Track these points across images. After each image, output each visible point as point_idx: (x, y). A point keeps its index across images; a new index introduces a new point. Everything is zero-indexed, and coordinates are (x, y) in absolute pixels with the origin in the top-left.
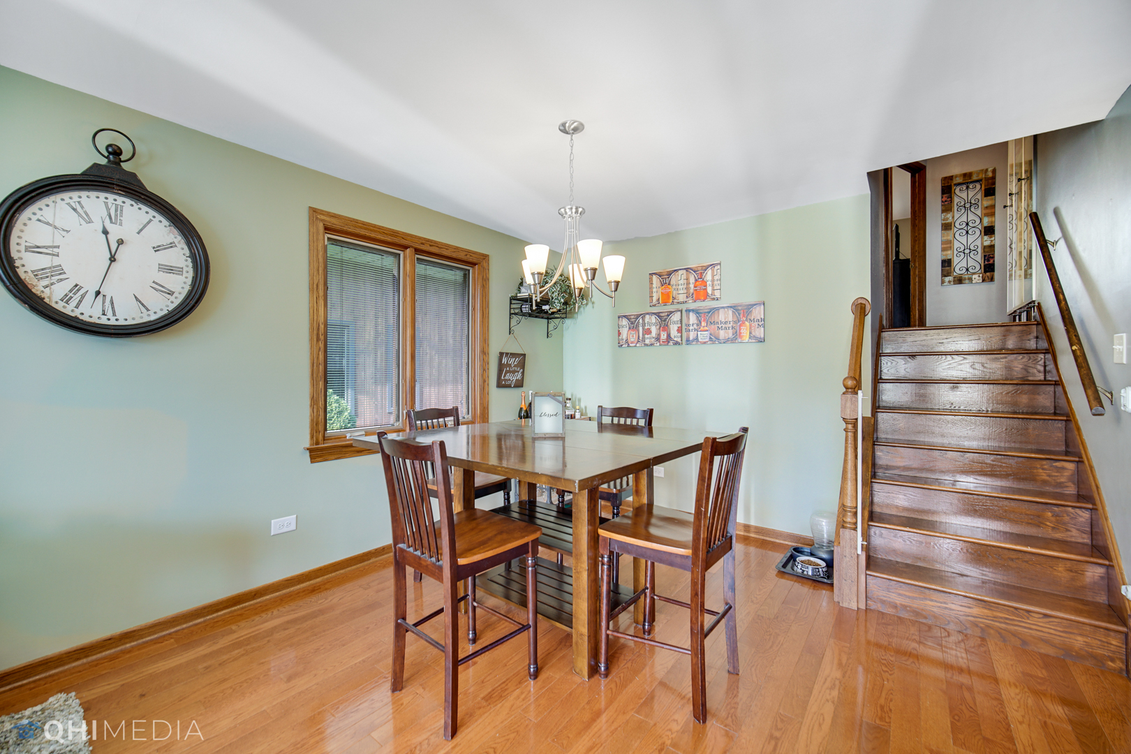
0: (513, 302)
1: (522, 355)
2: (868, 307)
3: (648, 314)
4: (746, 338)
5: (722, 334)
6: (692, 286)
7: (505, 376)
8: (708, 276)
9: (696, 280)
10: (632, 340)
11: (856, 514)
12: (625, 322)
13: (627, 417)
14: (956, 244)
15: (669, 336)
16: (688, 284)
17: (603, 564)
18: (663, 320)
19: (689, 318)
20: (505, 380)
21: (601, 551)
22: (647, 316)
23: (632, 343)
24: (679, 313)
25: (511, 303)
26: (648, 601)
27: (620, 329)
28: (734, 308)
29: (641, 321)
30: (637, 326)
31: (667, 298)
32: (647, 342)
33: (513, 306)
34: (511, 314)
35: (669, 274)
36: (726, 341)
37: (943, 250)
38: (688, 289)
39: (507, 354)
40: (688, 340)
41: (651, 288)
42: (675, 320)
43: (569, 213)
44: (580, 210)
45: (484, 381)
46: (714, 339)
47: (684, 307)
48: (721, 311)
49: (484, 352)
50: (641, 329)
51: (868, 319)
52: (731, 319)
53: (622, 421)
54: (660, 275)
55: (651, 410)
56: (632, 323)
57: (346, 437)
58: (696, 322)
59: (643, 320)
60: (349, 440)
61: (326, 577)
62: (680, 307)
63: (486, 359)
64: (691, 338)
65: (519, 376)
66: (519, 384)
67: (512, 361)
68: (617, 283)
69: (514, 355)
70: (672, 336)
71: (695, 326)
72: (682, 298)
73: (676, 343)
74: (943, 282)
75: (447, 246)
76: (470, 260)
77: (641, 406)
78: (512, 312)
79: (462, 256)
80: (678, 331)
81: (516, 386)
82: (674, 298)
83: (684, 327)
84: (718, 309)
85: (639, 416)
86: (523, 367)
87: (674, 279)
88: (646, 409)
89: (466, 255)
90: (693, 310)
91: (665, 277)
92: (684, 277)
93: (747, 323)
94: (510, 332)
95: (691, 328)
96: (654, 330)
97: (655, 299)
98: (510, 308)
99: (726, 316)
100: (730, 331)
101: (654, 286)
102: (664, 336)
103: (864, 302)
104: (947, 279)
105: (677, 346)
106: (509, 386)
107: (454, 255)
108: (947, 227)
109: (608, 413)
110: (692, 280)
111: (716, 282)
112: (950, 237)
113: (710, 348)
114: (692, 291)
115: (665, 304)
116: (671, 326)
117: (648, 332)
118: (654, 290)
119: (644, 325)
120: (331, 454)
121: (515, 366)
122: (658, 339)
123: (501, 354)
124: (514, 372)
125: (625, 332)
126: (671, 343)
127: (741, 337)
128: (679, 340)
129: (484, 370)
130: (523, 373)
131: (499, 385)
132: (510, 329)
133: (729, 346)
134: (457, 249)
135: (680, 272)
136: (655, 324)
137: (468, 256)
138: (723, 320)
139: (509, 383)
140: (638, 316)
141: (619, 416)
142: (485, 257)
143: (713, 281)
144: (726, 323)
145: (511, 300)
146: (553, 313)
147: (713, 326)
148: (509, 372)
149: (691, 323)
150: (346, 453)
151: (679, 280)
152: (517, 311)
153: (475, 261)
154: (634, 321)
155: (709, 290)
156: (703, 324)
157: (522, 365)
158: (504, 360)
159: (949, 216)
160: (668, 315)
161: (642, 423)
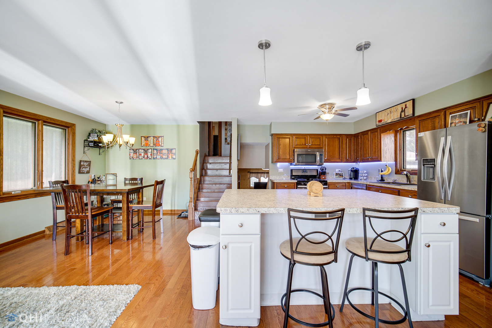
0: (85, 142)
1: (89, 161)
2: (199, 152)
3: (140, 149)
4: (171, 158)
5: (164, 157)
6: (155, 142)
7: (82, 169)
8: (160, 139)
9: (156, 140)
10: (135, 157)
11: (192, 199)
12: (132, 151)
13: (134, 181)
14: (228, 135)
15: (148, 156)
16: (154, 141)
17: (130, 213)
18: (146, 151)
19: (154, 151)
20: (82, 171)
21: (130, 210)
22: (140, 150)
23: (135, 158)
24: (151, 150)
25: (84, 142)
26: (142, 224)
27: (130, 153)
28: (167, 149)
29: (138, 151)
30: (137, 153)
31: (147, 145)
32: (140, 158)
33: (85, 143)
34: (84, 146)
35: (148, 137)
36: (165, 159)
37: (225, 135)
38: (154, 142)
39: (83, 161)
40: (154, 158)
41: (141, 141)
42: (150, 151)
43: (119, 125)
44: (122, 125)
45: (73, 171)
46: (162, 158)
47: (152, 148)
48: (164, 150)
49: (73, 160)
50: (138, 154)
51: (199, 155)
52: (166, 152)
53: (133, 182)
54: (144, 137)
55: (142, 178)
56: (135, 152)
57: (12, 193)
58: (156, 153)
59: (139, 151)
60: (13, 194)
61: (4, 247)
62: (151, 148)
63: (74, 163)
64: (155, 157)
65: (88, 169)
66: (88, 172)
67: (85, 164)
68: (133, 145)
69: (86, 161)
70: (149, 156)
71: (156, 154)
72: (152, 145)
73: (150, 159)
74: (225, 144)
75: (58, 120)
76: (68, 125)
77: (139, 177)
78: (85, 145)
79: (64, 124)
80: (151, 155)
81: (87, 173)
82: (149, 145)
83: (152, 154)
84: (163, 149)
85: (138, 180)
86: (90, 166)
87: (149, 139)
88: (140, 178)
89: (66, 124)
90: (155, 149)
91: (147, 138)
92: (153, 139)
93: (171, 154)
94: (84, 153)
95: (155, 154)
96: (143, 154)
97: (143, 144)
98: (84, 144)
99: (165, 151)
100: (166, 156)
101: (143, 140)
102: (146, 156)
103: (198, 150)
104: (226, 143)
105: (150, 160)
106: (84, 173)
107: (61, 124)
108: (226, 129)
109: (128, 180)
110: (155, 140)
111: (162, 142)
112: (227, 132)
113: (160, 160)
114: (155, 143)
115: (146, 146)
116: (148, 153)
117: (141, 155)
118: (143, 142)
119: (139, 152)
120: (6, 200)
121: (86, 165)
122: (144, 157)
123: (81, 161)
124: (86, 168)
125: (132, 154)
126: (148, 159)
127: (169, 158)
128: (151, 158)
129: (73, 167)
130: (90, 168)
131: (80, 172)
132: (84, 152)
133: (166, 160)
134: (62, 121)
135: (151, 137)
136: (143, 152)
137: (67, 124)
138: (164, 153)
139: (84, 172)
140: (137, 149)
141: (132, 181)
142: (74, 125)
143: (161, 141)
144: (165, 153)
145: (84, 141)
146: (103, 147)
147: (161, 154)
148: (84, 168)
149: (155, 153)
150: (13, 199)
151: (151, 139)
152: (87, 145)
153: (69, 126)
154: (135, 151)
155: (160, 144)
156: (159, 153)
157: (89, 165)
158: (82, 163)
159: (226, 127)
160: (147, 150)
161: (139, 182)
